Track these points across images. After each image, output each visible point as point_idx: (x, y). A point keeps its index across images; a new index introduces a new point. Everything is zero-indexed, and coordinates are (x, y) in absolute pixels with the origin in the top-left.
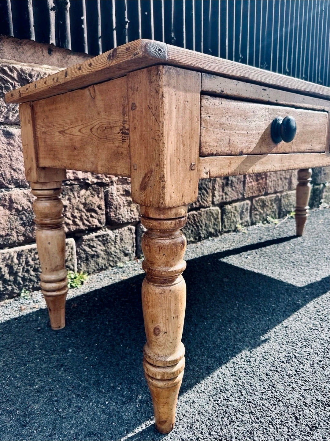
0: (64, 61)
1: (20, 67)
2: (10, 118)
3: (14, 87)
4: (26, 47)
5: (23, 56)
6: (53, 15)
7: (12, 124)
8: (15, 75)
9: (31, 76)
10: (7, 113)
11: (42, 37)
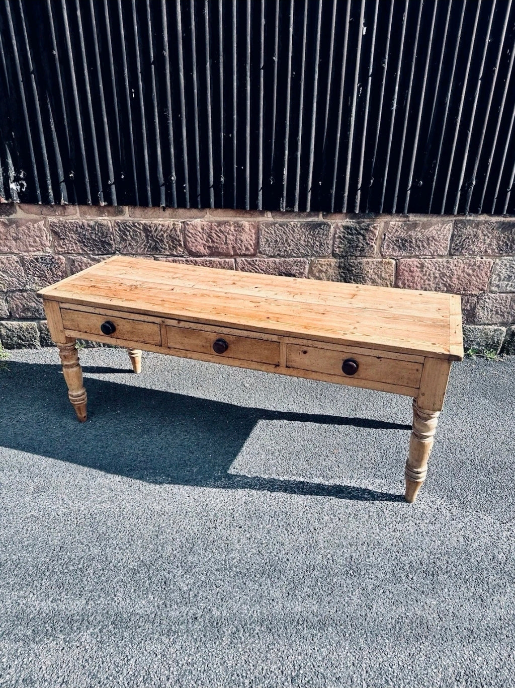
0: (173, 214)
1: (144, 222)
2: (139, 251)
3: (141, 234)
4: (149, 209)
5: (147, 215)
6: (163, 189)
7: (140, 255)
8: (141, 228)
9: (150, 227)
10: (137, 249)
11: (156, 204)
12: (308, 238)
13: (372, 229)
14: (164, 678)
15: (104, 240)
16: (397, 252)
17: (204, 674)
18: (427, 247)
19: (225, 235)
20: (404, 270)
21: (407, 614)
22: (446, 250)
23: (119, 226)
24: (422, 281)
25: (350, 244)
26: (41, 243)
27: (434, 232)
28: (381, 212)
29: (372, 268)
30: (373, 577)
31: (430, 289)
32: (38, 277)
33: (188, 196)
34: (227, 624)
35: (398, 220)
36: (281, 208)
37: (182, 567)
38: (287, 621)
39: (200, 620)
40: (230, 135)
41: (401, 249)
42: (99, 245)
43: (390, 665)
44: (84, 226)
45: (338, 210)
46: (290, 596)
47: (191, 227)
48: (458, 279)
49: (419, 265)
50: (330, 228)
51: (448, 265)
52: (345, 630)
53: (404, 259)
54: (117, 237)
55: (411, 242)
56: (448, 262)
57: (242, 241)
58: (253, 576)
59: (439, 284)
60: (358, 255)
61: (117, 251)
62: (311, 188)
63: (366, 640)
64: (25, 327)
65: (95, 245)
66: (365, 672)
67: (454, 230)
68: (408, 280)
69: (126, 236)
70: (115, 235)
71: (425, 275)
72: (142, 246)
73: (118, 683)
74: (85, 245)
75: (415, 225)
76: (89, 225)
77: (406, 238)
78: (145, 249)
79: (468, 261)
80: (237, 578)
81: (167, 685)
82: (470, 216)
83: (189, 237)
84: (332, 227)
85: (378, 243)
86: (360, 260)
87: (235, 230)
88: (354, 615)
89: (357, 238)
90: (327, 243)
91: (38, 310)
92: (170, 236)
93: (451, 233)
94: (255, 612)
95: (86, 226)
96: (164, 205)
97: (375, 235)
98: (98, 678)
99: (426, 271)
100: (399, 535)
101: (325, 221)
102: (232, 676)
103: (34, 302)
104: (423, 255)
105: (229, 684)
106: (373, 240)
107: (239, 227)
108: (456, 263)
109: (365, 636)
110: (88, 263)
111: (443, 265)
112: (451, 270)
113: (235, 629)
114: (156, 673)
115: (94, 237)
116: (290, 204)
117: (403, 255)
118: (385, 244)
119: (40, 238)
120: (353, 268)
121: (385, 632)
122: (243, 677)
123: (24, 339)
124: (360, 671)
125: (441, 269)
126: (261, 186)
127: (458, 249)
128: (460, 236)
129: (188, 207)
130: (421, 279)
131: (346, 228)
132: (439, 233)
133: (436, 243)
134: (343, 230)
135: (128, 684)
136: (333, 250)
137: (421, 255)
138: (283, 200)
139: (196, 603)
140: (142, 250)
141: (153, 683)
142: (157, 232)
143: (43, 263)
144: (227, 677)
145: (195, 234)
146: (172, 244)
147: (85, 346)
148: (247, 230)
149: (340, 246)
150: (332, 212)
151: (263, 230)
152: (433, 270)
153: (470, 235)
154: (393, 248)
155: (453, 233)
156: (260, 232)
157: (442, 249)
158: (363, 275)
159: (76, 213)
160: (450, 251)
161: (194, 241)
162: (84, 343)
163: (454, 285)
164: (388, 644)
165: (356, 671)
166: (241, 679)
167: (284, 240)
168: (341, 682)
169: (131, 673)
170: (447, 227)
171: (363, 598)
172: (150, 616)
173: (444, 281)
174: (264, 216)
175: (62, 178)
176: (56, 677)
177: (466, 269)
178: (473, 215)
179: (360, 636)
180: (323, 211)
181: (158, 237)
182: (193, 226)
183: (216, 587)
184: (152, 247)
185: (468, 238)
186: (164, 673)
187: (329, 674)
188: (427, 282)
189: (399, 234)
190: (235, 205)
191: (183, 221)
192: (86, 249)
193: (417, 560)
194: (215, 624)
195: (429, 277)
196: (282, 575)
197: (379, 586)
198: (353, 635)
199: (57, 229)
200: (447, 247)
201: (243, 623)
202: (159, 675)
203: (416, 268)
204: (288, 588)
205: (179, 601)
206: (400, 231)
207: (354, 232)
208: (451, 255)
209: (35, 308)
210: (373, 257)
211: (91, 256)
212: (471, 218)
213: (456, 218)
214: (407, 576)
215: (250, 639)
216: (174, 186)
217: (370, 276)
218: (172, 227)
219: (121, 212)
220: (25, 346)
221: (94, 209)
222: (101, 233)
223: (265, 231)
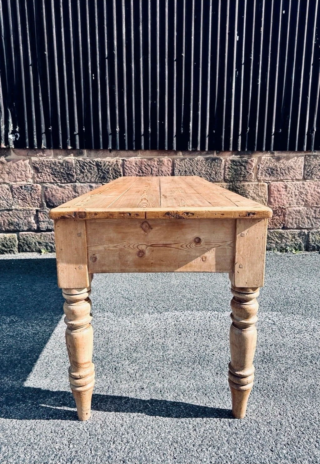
0: (116, 154)
1: (97, 160)
2: (92, 180)
3: (94, 168)
4: (100, 151)
5: (98, 155)
6: (110, 137)
7: (93, 183)
8: (94, 163)
9: (100, 163)
10: (91, 178)
11: (105, 147)
12: (207, 169)
13: (250, 162)
14: (118, 425)
15: (68, 172)
16: (268, 178)
17: (153, 422)
18: (288, 174)
19: (151, 168)
20: (274, 190)
21: (317, 383)
22: (301, 176)
23: (80, 163)
24: (287, 198)
25: (236, 172)
26: (26, 176)
27: (292, 163)
28: (255, 150)
29: (252, 189)
30: (283, 363)
31: (293, 203)
32: (21, 200)
33: (126, 142)
34: (169, 392)
35: (267, 155)
36: (189, 149)
37: (128, 360)
38: (218, 389)
39: (146, 390)
40: (155, 102)
41: (271, 175)
42: (65, 176)
43: (311, 414)
44: (55, 163)
45: (227, 149)
46: (219, 375)
47: (128, 162)
48: (312, 196)
49: (284, 187)
50: (222, 161)
51: (304, 186)
52: (268, 393)
53: (273, 182)
54: (78, 170)
55: (277, 170)
56: (303, 184)
57: (162, 172)
58: (187, 364)
59: (298, 200)
60: (242, 180)
61: (78, 180)
62: (208, 135)
63: (287, 399)
64: (8, 238)
65: (63, 176)
66: (291, 418)
67: (305, 162)
68: (277, 197)
69: (84, 169)
70: (76, 169)
71: (289, 193)
72: (95, 176)
73: (79, 429)
74: (55, 177)
75: (278, 159)
76: (59, 163)
77: (274, 168)
78: (96, 178)
79: (317, 183)
80: (173, 365)
81: (121, 429)
82: (315, 152)
83: (127, 170)
84: (223, 161)
85: (254, 172)
86: (243, 183)
87: (157, 164)
88: (273, 384)
89: (240, 168)
90: (220, 173)
91: (18, 224)
92: (114, 169)
93: (303, 164)
94: (191, 384)
95: (57, 163)
96: (110, 148)
97: (252, 166)
98: (61, 426)
99: (289, 191)
100: (299, 340)
101: (218, 157)
102: (177, 423)
103: (17, 218)
104: (286, 179)
105: (175, 428)
106: (251, 169)
107: (160, 163)
108: (309, 185)
109: (286, 397)
110: (57, 189)
111: (300, 186)
112: (306, 189)
113: (175, 395)
114: (111, 422)
115: (62, 171)
116: (195, 145)
117: (272, 179)
118: (260, 172)
119: (25, 172)
120: (239, 190)
121: (302, 394)
122: (186, 423)
123: (7, 246)
124: (286, 418)
125: (299, 189)
126: (175, 134)
127: (309, 175)
128: (309, 166)
129: (127, 149)
130: (286, 196)
131: (233, 161)
132: (295, 164)
133: (294, 171)
134: (230, 163)
135: (87, 429)
136: (224, 177)
137: (284, 179)
138: (190, 143)
139: (142, 380)
140: (94, 179)
141: (109, 428)
142: (105, 167)
143: (25, 189)
144: (173, 424)
145: (131, 167)
146: (115, 175)
147: (50, 251)
148: (166, 164)
149: (229, 174)
150: (223, 150)
151: (177, 164)
152: (294, 189)
153: (316, 165)
154: (265, 174)
155: (305, 164)
156: (174, 165)
157: (299, 175)
158: (246, 194)
159: (51, 154)
160: (304, 176)
161: (130, 172)
162: (49, 248)
163: (309, 200)
164: (306, 401)
165: (283, 418)
166: (185, 425)
167: (191, 170)
168: (272, 425)
169: (89, 422)
170: (300, 160)
171: (278, 375)
172: (104, 388)
173: (302, 197)
174: (177, 155)
175: (43, 131)
176: (25, 426)
177: (316, 189)
178: (317, 152)
179: (281, 396)
180: (217, 150)
181: (106, 170)
182: (129, 162)
183: (157, 370)
184: (101, 177)
185: (315, 167)
186: (118, 422)
187: (260, 420)
188: (290, 199)
189: (268, 165)
190: (158, 147)
191: (123, 158)
192: (56, 179)
193: (317, 353)
194: (159, 391)
195: (291, 195)
196: (210, 362)
197: (290, 368)
198: (276, 396)
199: (37, 165)
200: (301, 173)
201: (183, 391)
202: (114, 424)
203: (282, 189)
204: (216, 370)
205: (127, 379)
206: (269, 163)
207: (238, 164)
208: (304, 179)
209: (17, 223)
210: (252, 181)
211: (59, 184)
212: (316, 154)
213: (306, 154)
214: (311, 362)
215: (189, 400)
216: (118, 135)
217: (251, 195)
218: (116, 163)
219: (81, 154)
220: (6, 252)
221: (63, 152)
222: (67, 168)
223: (178, 164)
